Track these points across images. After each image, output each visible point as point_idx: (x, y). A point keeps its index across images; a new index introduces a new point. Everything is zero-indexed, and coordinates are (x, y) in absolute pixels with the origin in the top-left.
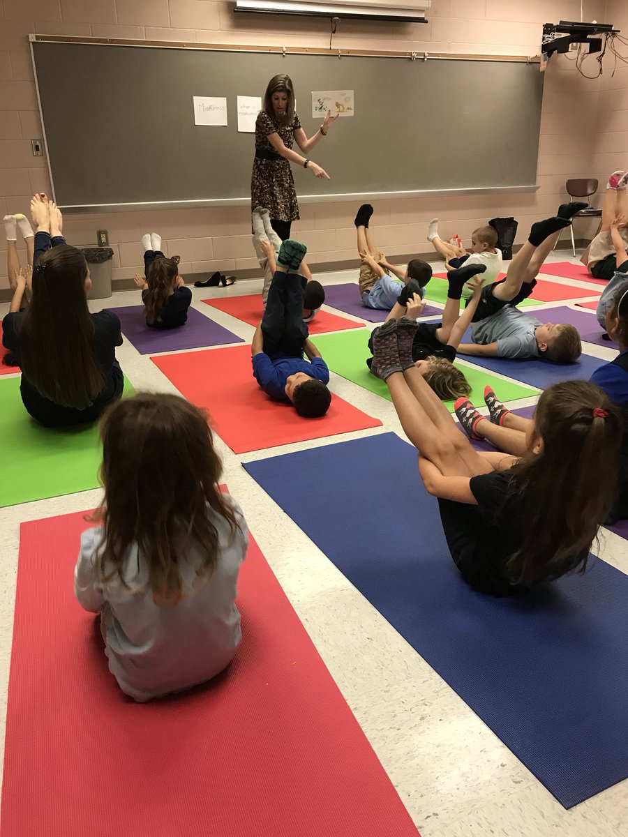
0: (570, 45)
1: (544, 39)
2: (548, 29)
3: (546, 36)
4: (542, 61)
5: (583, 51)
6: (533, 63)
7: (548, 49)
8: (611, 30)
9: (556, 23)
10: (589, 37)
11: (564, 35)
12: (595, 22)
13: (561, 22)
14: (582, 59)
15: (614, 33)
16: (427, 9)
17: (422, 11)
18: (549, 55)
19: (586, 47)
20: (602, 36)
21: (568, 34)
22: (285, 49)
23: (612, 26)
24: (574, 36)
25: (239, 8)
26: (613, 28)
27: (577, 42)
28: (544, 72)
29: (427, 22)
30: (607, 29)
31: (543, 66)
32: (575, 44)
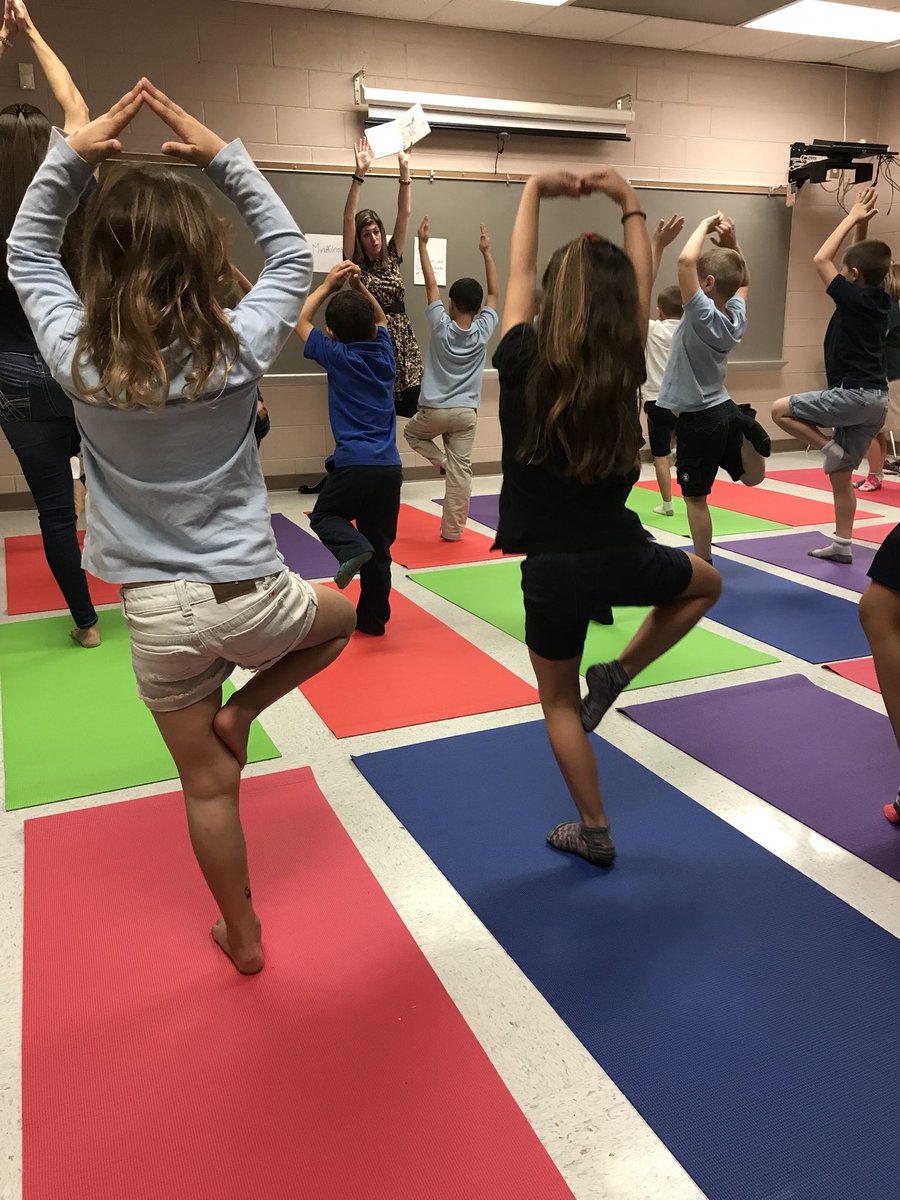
0: (829, 172)
1: (791, 163)
2: (797, 150)
3: (795, 159)
4: (789, 194)
5: (846, 180)
6: (776, 195)
7: (797, 177)
8: (885, 152)
9: (809, 142)
10: (854, 161)
11: (820, 158)
12: (863, 141)
13: (816, 141)
14: (845, 192)
15: (890, 156)
16: (630, 123)
17: (623, 125)
18: (799, 185)
19: (850, 174)
20: (874, 160)
21: (826, 158)
22: (432, 173)
23: (887, 146)
24: (835, 160)
25: (371, 119)
26: (888, 149)
27: (838, 168)
28: (791, 208)
29: (629, 140)
30: (880, 150)
31: (791, 200)
32: (835, 171)
